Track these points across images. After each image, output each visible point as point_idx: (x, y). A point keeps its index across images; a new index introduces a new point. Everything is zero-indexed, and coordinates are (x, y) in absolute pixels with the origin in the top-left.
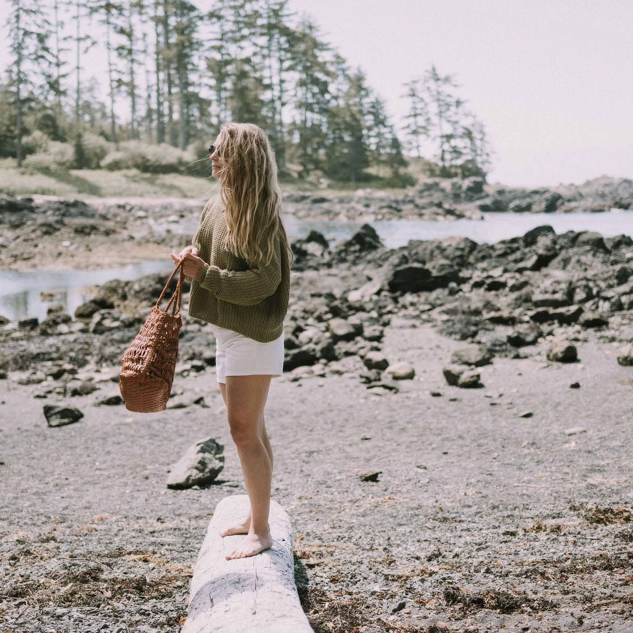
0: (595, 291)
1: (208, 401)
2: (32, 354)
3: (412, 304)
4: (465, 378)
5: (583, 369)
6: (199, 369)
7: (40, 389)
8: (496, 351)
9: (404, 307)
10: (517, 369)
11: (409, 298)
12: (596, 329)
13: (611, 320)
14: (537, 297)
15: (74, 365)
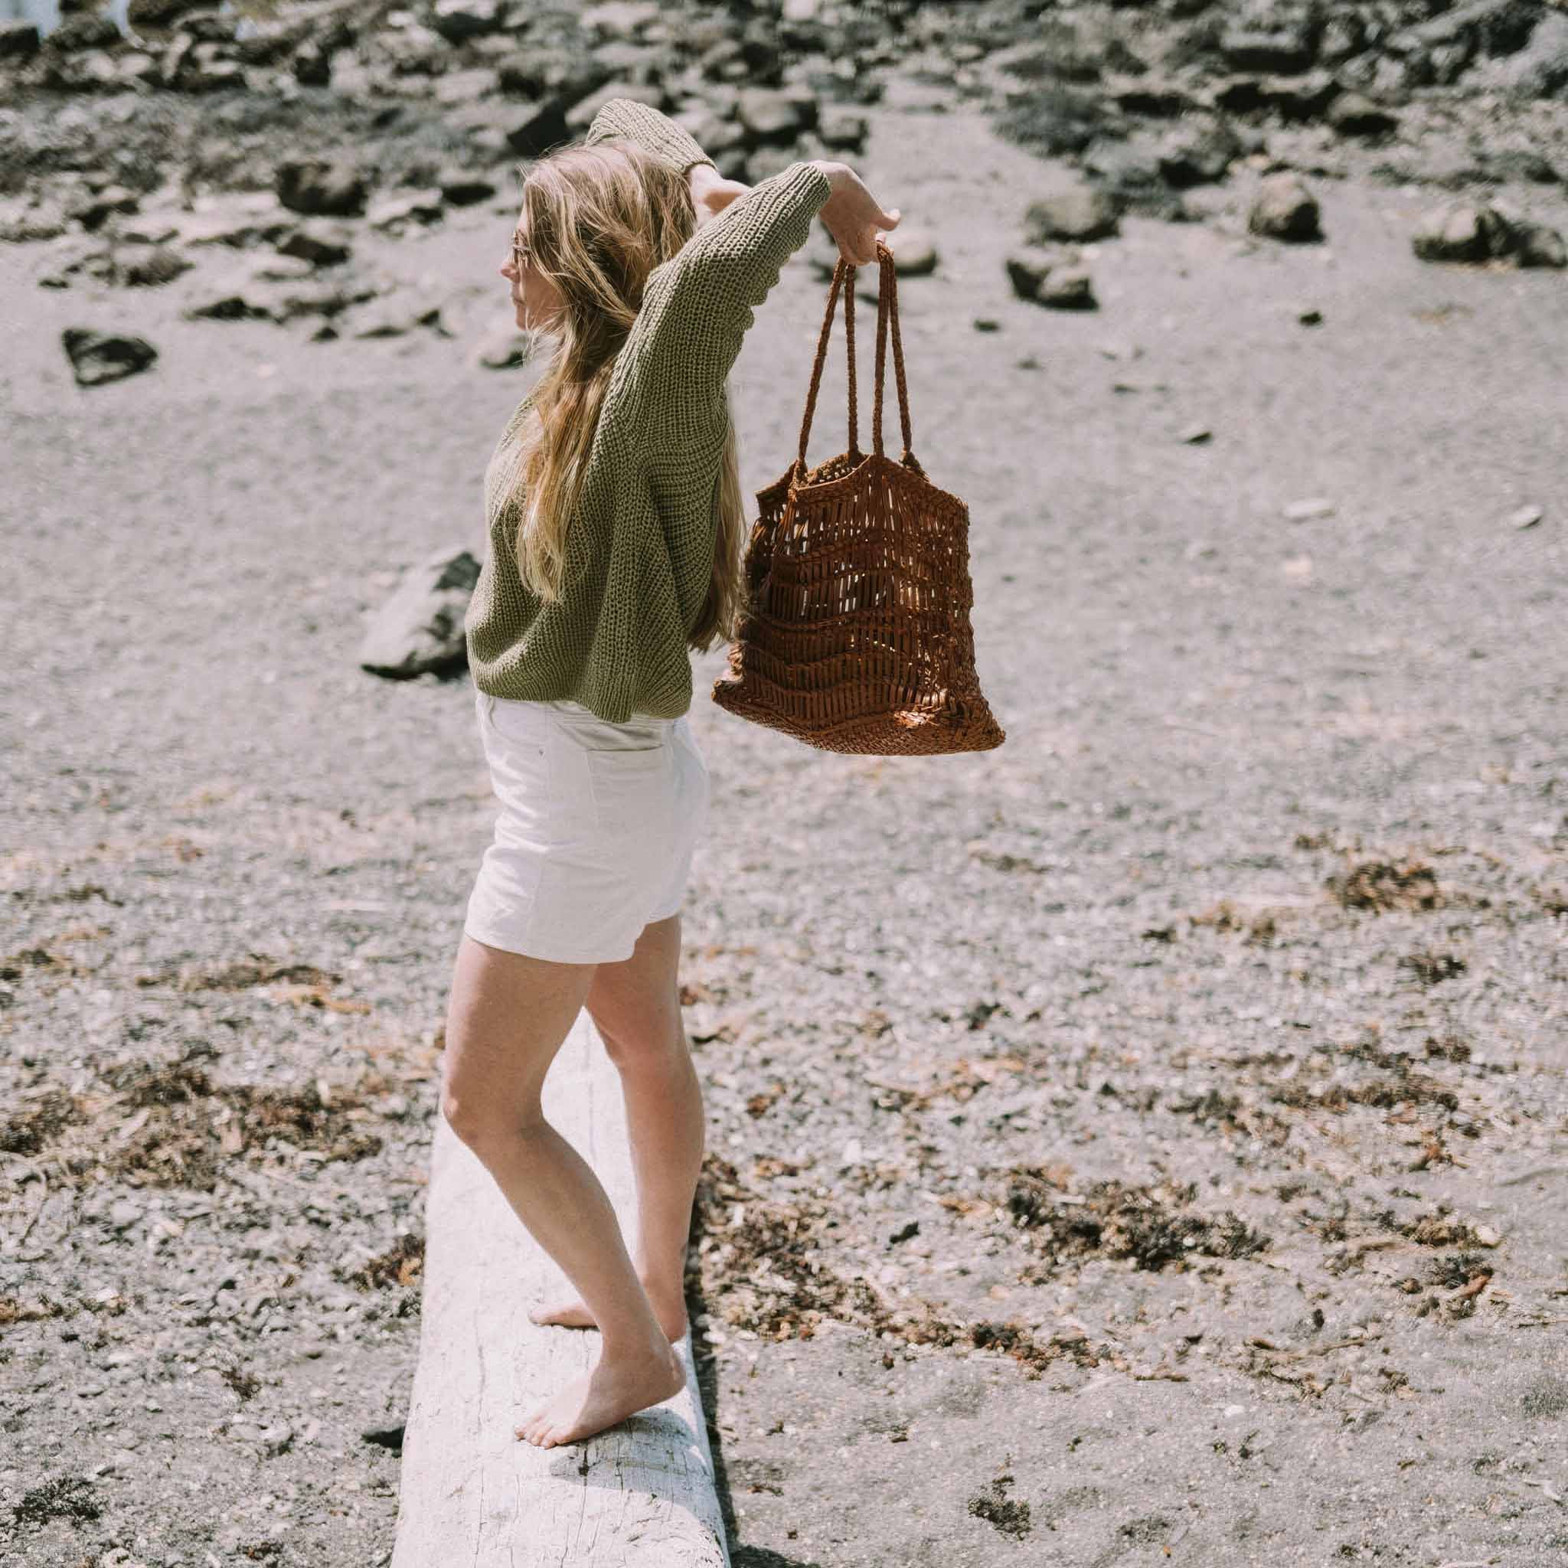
0: (1372, 30)
1: (450, 319)
2: (26, 150)
3: (938, 38)
4: (1055, 283)
5: (1332, 265)
6: (427, 216)
7: (53, 256)
8: (1131, 201)
9: (918, 46)
10: (1179, 257)
11: (930, 20)
12: (1368, 140)
13: (1405, 114)
14: (1236, 39)
15: (129, 187)
